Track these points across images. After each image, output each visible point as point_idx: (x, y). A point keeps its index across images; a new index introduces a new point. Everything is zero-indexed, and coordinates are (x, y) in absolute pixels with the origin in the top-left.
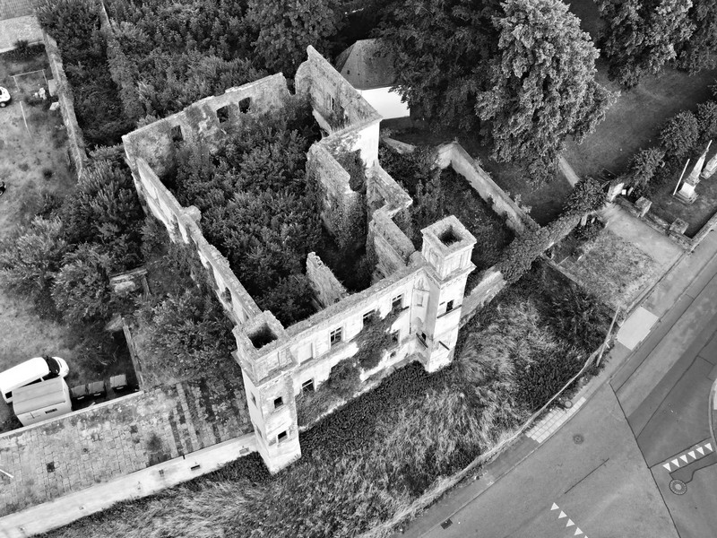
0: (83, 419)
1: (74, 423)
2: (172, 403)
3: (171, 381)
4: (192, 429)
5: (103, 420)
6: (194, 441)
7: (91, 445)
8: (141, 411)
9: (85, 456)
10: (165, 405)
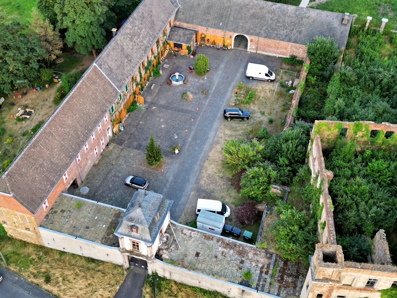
0: (223, 242)
1: (218, 241)
2: (266, 261)
3: (272, 251)
4: (269, 280)
5: (231, 248)
6: (267, 287)
7: (220, 256)
8: (250, 255)
9: (214, 259)
10: (263, 260)
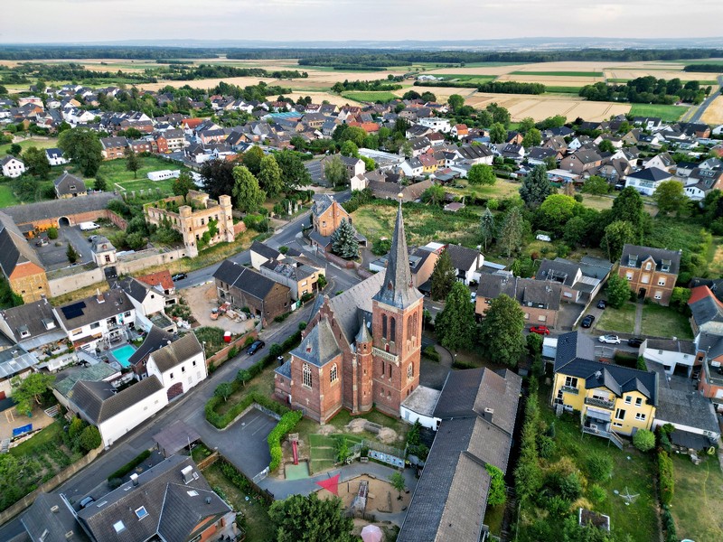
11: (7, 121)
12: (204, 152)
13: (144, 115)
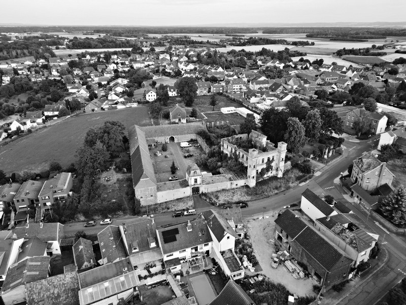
2: (232, 175)
8: (226, 176)
11: (153, 67)
12: (256, 96)
13: (220, 68)
